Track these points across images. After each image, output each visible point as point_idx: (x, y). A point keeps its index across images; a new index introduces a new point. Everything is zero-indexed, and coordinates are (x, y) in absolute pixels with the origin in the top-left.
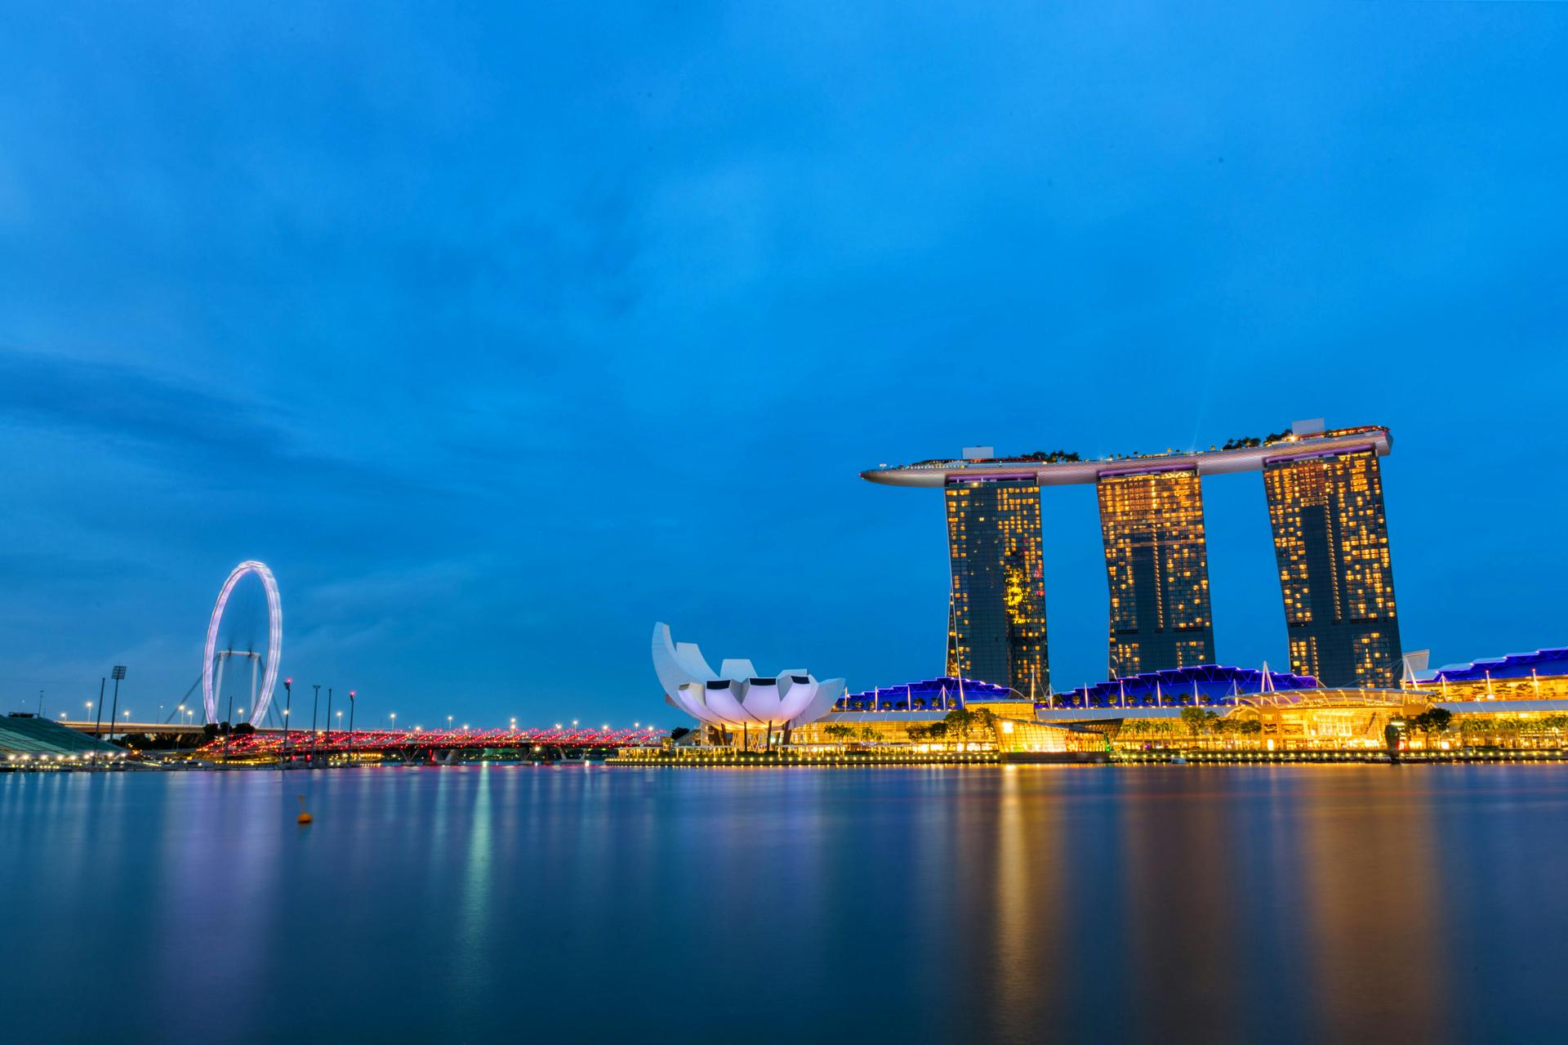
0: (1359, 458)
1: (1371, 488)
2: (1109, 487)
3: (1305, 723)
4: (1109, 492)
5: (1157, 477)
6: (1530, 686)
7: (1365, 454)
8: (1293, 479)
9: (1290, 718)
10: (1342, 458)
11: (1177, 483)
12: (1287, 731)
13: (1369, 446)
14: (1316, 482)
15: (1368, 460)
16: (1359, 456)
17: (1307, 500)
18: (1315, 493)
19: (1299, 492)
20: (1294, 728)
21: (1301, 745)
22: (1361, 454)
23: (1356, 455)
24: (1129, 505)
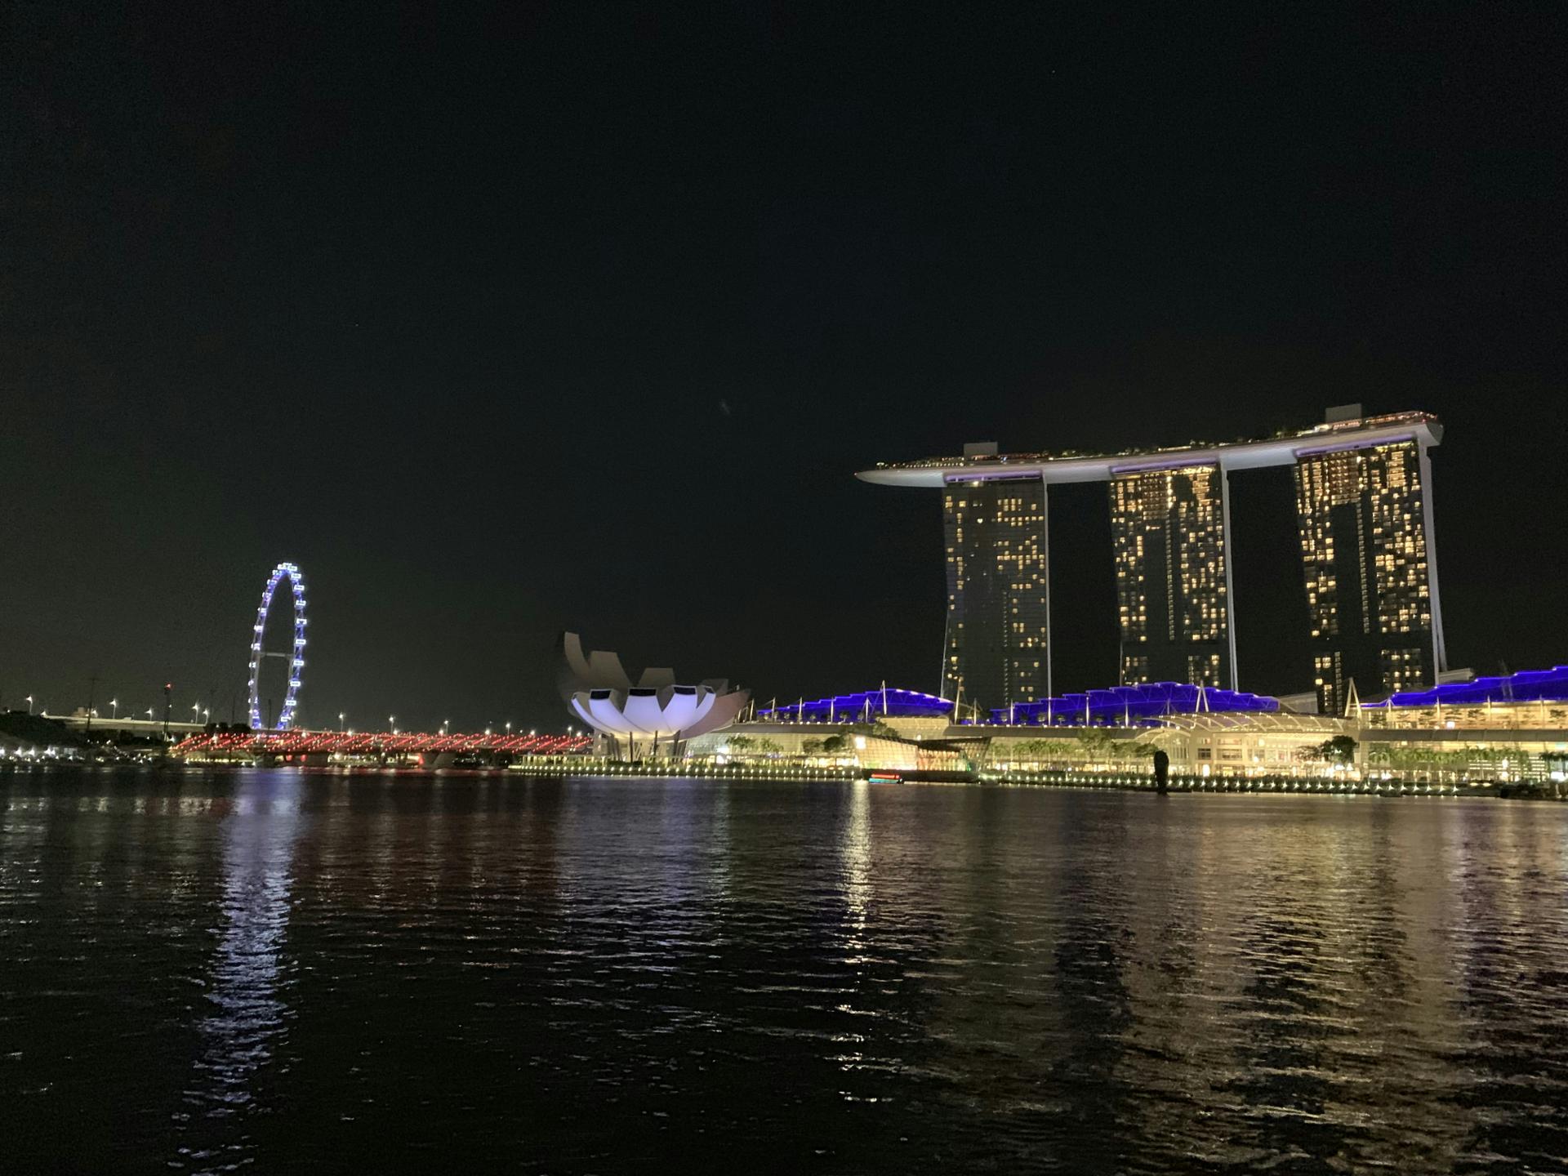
0: (1398, 449)
1: (1409, 484)
2: (1121, 484)
3: (1244, 749)
4: (1121, 490)
5: (1175, 473)
6: (1483, 714)
7: (1406, 445)
8: (1323, 474)
9: (1229, 743)
10: (1380, 449)
11: (1195, 478)
12: (1225, 757)
13: (1410, 436)
14: (1349, 477)
15: (1407, 451)
16: (1398, 447)
17: (1339, 497)
18: (1349, 489)
19: (1330, 488)
20: (1232, 754)
21: (1239, 772)
22: (1401, 445)
23: (1394, 446)
24: (1142, 504)
